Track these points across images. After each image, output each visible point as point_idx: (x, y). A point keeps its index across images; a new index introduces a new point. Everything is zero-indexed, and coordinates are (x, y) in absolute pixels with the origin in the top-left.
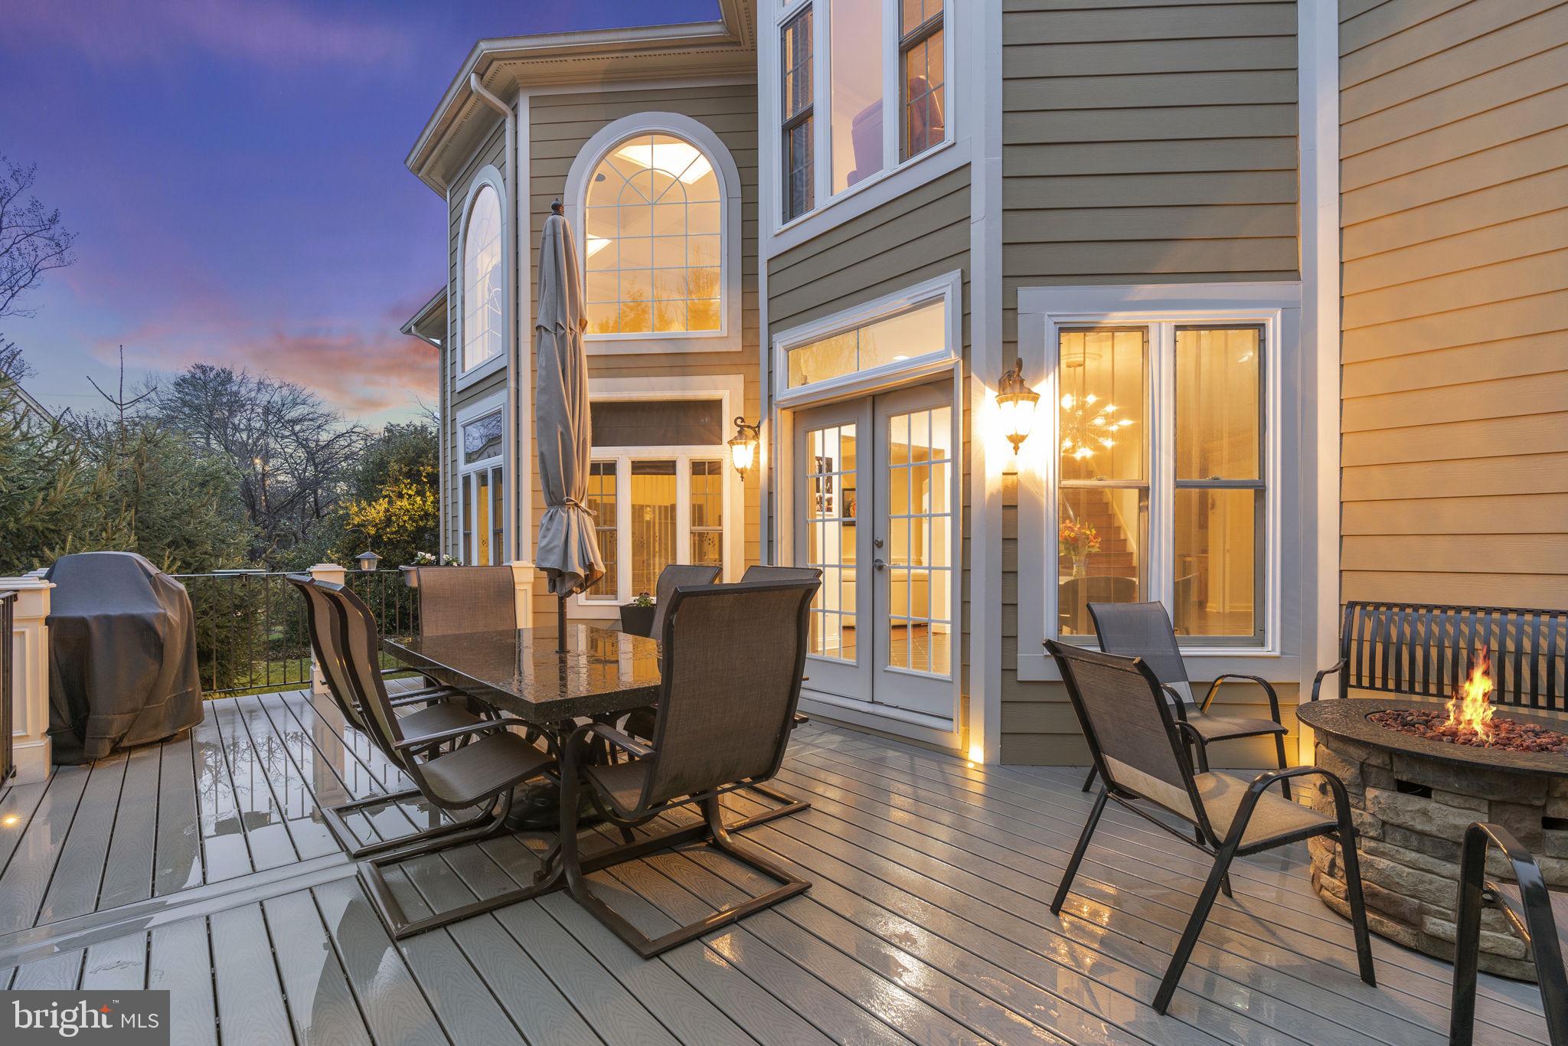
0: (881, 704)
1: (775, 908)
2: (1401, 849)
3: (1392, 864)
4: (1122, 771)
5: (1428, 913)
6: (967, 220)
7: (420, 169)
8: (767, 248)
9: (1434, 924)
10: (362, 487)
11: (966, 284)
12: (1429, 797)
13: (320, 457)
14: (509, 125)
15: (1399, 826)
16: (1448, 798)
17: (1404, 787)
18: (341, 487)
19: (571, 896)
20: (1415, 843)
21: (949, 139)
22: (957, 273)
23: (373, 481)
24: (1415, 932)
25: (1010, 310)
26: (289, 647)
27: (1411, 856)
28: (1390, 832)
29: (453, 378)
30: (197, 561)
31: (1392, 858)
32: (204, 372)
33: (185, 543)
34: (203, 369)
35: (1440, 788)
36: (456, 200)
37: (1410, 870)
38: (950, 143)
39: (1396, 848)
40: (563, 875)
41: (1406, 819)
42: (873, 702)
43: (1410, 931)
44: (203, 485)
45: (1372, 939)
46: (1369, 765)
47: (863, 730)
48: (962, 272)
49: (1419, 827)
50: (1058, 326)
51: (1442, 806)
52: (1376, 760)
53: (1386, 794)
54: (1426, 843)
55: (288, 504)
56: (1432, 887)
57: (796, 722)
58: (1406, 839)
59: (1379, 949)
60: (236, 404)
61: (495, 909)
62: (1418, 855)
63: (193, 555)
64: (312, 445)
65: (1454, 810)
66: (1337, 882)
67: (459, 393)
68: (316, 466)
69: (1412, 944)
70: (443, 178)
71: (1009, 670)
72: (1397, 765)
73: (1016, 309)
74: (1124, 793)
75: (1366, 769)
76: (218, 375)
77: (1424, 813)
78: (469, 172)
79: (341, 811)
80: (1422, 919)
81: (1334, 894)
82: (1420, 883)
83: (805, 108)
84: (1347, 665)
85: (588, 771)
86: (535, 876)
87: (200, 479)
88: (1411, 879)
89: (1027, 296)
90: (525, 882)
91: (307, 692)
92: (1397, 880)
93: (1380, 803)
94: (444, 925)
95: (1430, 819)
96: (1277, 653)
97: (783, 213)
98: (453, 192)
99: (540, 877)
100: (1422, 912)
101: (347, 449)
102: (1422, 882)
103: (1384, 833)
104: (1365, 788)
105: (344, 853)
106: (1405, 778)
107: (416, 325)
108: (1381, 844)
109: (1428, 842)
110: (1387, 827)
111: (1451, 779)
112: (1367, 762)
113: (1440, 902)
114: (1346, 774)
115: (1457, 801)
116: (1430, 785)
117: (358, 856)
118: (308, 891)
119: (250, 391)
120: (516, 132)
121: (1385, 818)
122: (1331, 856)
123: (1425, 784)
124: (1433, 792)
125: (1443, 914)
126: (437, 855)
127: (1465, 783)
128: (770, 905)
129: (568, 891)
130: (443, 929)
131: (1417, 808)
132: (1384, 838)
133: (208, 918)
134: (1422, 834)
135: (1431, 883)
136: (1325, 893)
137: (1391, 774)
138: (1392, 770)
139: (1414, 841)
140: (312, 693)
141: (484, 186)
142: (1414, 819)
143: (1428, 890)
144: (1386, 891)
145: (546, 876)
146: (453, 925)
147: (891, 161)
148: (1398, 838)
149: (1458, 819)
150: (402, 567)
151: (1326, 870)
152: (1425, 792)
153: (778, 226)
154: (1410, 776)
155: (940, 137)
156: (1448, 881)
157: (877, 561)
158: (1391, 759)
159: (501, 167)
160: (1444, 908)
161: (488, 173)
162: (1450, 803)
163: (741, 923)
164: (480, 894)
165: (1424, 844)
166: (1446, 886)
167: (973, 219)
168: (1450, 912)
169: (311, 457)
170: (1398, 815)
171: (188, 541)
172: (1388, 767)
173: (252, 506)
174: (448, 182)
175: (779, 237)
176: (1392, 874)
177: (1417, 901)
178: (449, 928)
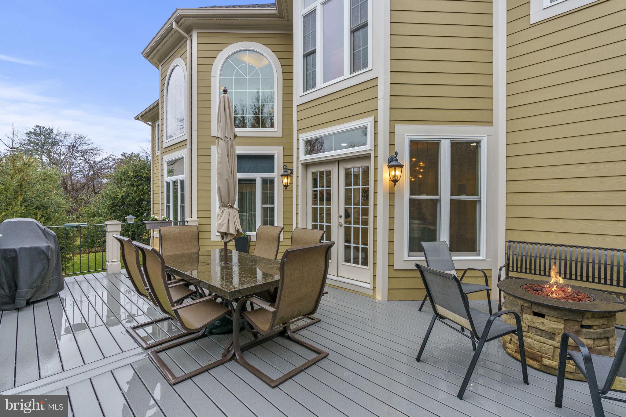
0: (341, 277)
1: (316, 364)
2: (535, 335)
3: (532, 340)
4: (441, 310)
5: (544, 357)
6: (377, 98)
7: (148, 57)
8: (297, 101)
9: (546, 361)
10: (116, 182)
11: (376, 122)
12: (544, 317)
13: (96, 168)
14: (188, 42)
15: (534, 327)
16: (550, 318)
17: (536, 314)
18: (105, 181)
19: (238, 362)
20: (540, 333)
21: (370, 67)
22: (373, 118)
23: (121, 179)
24: (539, 364)
25: (392, 133)
26: (84, 248)
27: (538, 338)
28: (531, 329)
29: (162, 142)
30: (48, 215)
31: (532, 338)
32: (40, 129)
33: (42, 208)
34: (39, 127)
35: (548, 315)
36: (164, 70)
37: (538, 343)
38: (370, 69)
39: (533, 335)
40: (234, 355)
41: (537, 325)
42: (338, 276)
43: (538, 364)
44: (45, 180)
45: (527, 367)
46: (524, 306)
47: (334, 287)
48: (375, 117)
49: (541, 328)
50: (409, 139)
51: (549, 321)
52: (526, 305)
53: (530, 316)
54: (543, 333)
55: (82, 188)
56: (545, 349)
57: (324, 294)
58: (537, 332)
59: (529, 370)
60: (55, 143)
61: (209, 370)
62: (541, 337)
63: (47, 213)
64: (92, 162)
65: (553, 322)
66: (512, 346)
67: (164, 148)
68: (94, 171)
69: (538, 368)
70: (158, 60)
71: (391, 266)
72: (534, 306)
73: (394, 132)
74: (442, 317)
75: (523, 307)
76: (46, 130)
77: (543, 323)
78: (170, 59)
79: (134, 328)
80: (542, 360)
81: (511, 350)
82: (541, 347)
83: (313, 49)
84: (509, 264)
85: (244, 313)
86: (222, 355)
87: (43, 177)
88: (538, 346)
89: (399, 128)
90: (219, 358)
91: (104, 273)
92: (533, 346)
93: (528, 319)
94: (190, 378)
95: (545, 325)
96: (484, 259)
97: (304, 88)
98: (163, 66)
99: (224, 356)
100: (542, 357)
101: (107, 165)
102: (542, 347)
103: (529, 329)
104: (522, 314)
105: (140, 348)
106: (536, 311)
107: (141, 116)
108: (528, 334)
109: (544, 333)
110: (530, 327)
111: (552, 312)
112: (524, 305)
113: (548, 353)
114: (517, 310)
115: (554, 319)
116: (545, 314)
117: (147, 349)
118: (130, 365)
119: (61, 137)
120: (192, 46)
121: (529, 325)
122: (510, 337)
123: (543, 313)
124: (546, 316)
125: (549, 358)
126: (179, 346)
127: (556, 313)
128: (314, 363)
129: (236, 361)
130: (190, 379)
131: (540, 321)
132: (529, 331)
133: (90, 379)
134: (542, 330)
135: (545, 347)
136: (508, 350)
137: (531, 309)
138: (532, 308)
139: (539, 333)
140: (107, 274)
141: (176, 66)
142: (539, 325)
143: (544, 350)
144: (530, 350)
145: (227, 355)
146: (194, 377)
147: (347, 73)
148: (534, 331)
149: (554, 325)
150: (145, 221)
151: (509, 342)
152: (543, 316)
153: (302, 93)
154: (538, 311)
155: (366, 66)
156: (551, 346)
157: (339, 223)
158: (532, 304)
159: (185, 59)
160: (549, 356)
161: (178, 61)
162: (551, 320)
163: (305, 371)
164: (201, 363)
165: (542, 334)
166: (550, 348)
167: (379, 98)
168: (551, 357)
169: (91, 166)
170: (534, 324)
171: (44, 206)
172: (531, 307)
173: (66, 188)
174: (160, 62)
175: (301, 97)
176: (532, 344)
177: (540, 353)
178: (192, 378)
